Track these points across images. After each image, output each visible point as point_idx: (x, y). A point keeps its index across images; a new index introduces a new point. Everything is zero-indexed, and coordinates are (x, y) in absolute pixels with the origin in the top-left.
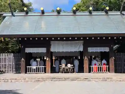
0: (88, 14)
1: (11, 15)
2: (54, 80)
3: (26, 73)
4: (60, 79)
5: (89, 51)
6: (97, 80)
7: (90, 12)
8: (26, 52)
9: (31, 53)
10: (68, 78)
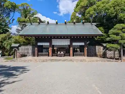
0: (73, 24)
1: (30, 24)
2: (53, 61)
3: (38, 57)
4: (56, 60)
5: (73, 45)
6: (77, 61)
7: (74, 23)
8: (38, 45)
9: (42, 45)
10: (61, 60)
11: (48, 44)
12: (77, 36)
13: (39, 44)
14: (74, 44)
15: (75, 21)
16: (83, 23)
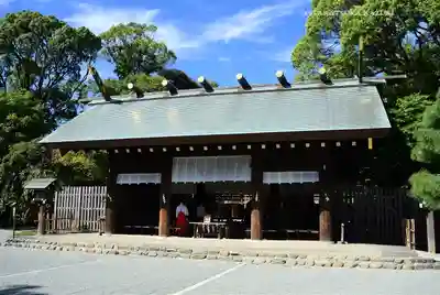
5: (265, 181)
10: (189, 252)
14: (270, 178)
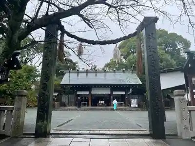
0: (113, 72)
1: (68, 72)
2: (93, 110)
11: (87, 93)
12: (117, 85)
13: (78, 93)
14: (115, 93)
15: (115, 69)
16: (123, 71)
